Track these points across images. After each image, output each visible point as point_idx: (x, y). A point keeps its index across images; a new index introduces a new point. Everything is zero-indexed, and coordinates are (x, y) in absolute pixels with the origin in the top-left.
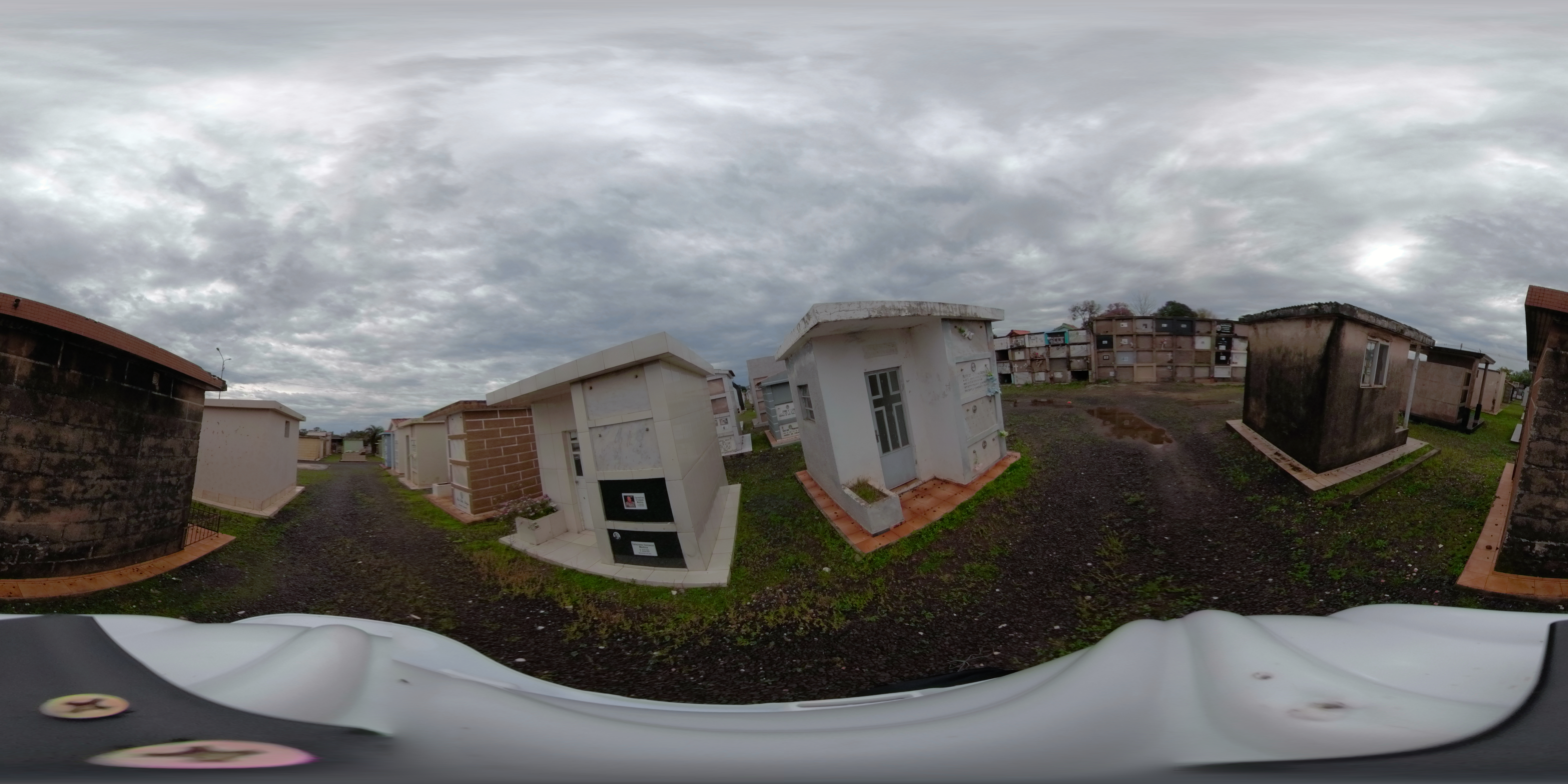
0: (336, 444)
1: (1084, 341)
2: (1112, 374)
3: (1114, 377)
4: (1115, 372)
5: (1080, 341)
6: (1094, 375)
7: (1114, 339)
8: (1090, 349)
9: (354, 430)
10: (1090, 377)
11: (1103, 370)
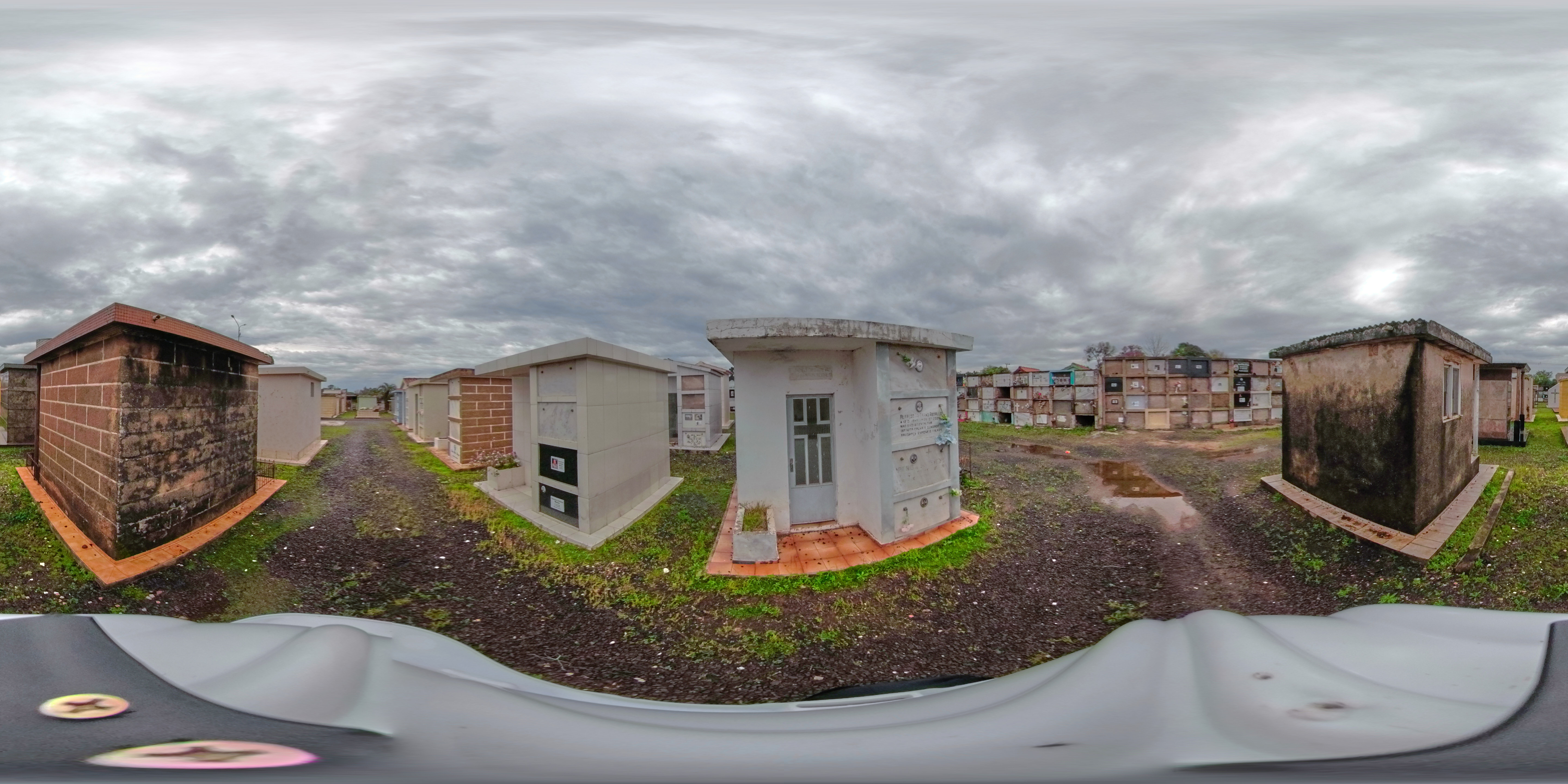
0: (350, 401)
1: (1092, 383)
2: (1121, 420)
3: (1123, 423)
4: (1125, 418)
5: (1087, 383)
6: (1101, 420)
7: (1124, 381)
8: (1098, 392)
9: (368, 388)
10: (1096, 423)
11: (1111, 416)
